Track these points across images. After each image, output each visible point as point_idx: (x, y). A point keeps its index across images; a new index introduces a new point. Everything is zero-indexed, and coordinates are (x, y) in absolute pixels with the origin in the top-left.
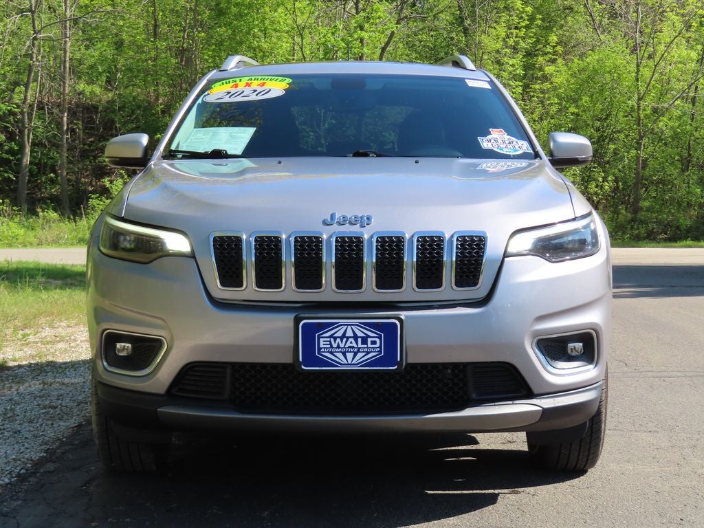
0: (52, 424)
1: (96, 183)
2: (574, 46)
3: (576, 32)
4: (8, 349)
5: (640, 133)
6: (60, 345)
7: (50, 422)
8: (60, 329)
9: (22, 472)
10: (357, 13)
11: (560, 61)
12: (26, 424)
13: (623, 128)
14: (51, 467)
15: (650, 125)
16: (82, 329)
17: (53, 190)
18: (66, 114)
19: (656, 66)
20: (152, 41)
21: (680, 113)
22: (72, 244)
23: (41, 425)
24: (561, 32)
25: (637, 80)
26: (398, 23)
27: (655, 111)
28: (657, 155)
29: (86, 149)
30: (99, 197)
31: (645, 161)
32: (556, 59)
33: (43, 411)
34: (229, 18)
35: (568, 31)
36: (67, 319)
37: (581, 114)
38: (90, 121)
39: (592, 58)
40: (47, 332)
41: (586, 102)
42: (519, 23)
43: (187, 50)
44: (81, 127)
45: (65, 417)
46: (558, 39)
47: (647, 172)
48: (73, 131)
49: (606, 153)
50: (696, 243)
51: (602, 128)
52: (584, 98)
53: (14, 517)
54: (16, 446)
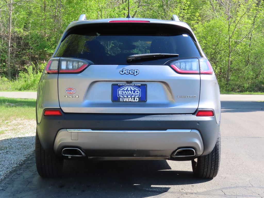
0: (26, 150)
1: (21, 67)
2: (206, 17)
3: (206, 11)
4: (3, 127)
5: (229, 51)
6: (20, 126)
7: (25, 150)
8: (19, 121)
9: (20, 163)
10: (123, 3)
11: (200, 23)
12: (17, 150)
13: (223, 49)
14: (29, 162)
15: (233, 48)
16: (26, 121)
17: (4, 70)
18: (10, 40)
19: (236, 26)
20: (43, 12)
21: (245, 43)
22: (13, 90)
23: (22, 150)
24: (201, 12)
25: (229, 31)
26: (138, 7)
27: (236, 42)
28: (236, 59)
29: (17, 54)
30: (23, 72)
31: (231, 62)
32: (198, 22)
33: (21, 146)
34: (73, 4)
35: (203, 11)
36: (20, 117)
37: (208, 43)
38: (19, 43)
39: (212, 22)
40: (14, 122)
41: (209, 39)
42: (185, 8)
43: (57, 16)
44: (15, 45)
45: (29, 148)
46: (199, 14)
47: (232, 66)
48: (12, 46)
49: (217, 58)
50: (250, 93)
51: (216, 49)
52: (209, 37)
53: (22, 175)
54: (16, 156)
